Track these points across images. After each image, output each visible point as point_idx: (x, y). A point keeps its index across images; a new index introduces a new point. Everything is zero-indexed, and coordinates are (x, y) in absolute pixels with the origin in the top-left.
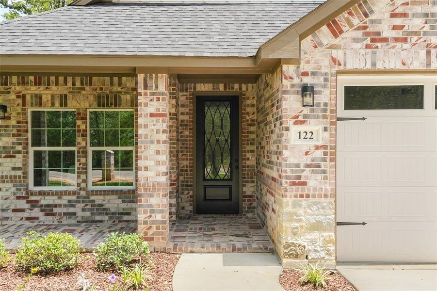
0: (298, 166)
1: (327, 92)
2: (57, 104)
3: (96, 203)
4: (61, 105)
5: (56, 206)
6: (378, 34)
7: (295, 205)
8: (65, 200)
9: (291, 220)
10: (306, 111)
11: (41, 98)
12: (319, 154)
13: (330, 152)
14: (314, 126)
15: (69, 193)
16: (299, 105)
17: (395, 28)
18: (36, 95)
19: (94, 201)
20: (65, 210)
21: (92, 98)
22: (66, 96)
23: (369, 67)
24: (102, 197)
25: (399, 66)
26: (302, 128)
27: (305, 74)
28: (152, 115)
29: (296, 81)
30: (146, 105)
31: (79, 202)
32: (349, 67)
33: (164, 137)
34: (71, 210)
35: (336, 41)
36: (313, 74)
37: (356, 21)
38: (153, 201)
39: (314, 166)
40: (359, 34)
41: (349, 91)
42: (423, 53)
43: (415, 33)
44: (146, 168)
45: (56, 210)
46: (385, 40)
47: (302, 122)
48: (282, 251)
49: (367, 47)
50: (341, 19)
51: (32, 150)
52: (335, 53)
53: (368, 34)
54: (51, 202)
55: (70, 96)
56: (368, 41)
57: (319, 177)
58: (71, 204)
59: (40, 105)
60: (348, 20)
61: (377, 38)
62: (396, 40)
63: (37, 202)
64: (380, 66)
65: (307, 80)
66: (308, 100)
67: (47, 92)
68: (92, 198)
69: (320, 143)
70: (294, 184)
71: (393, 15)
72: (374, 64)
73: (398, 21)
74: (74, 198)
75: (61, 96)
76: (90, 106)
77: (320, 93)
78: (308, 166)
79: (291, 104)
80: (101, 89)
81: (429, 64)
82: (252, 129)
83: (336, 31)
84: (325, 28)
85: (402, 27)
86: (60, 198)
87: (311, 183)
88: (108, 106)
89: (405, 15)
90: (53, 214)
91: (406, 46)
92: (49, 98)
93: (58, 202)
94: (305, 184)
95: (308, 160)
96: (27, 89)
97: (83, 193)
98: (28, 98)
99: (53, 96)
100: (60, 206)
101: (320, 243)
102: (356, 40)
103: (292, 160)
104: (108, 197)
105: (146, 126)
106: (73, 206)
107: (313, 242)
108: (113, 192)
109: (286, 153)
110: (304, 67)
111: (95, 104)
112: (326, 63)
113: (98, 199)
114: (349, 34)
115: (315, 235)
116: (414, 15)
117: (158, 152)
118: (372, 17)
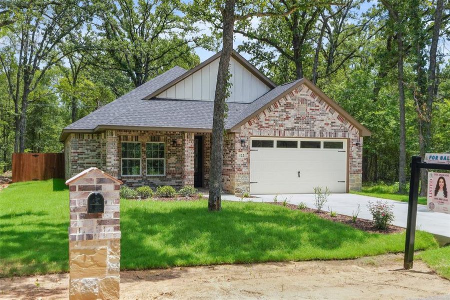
0: (239, 165)
1: (248, 142)
2: (134, 140)
3: (150, 181)
4: (136, 141)
5: (133, 183)
6: (262, 125)
7: (239, 176)
8: (137, 180)
9: (237, 181)
10: (242, 148)
11: (127, 137)
12: (245, 161)
13: (248, 160)
14: (244, 153)
15: (139, 178)
16: (240, 146)
17: (266, 124)
18: (125, 136)
19: (149, 181)
20: (137, 185)
21: (148, 137)
22: (138, 136)
23: (259, 135)
24: (152, 179)
25: (267, 135)
26: (241, 153)
27: (242, 137)
28: (189, 147)
29: (239, 139)
30: (188, 144)
31: (142, 181)
32: (254, 135)
33: (193, 155)
34: (140, 184)
35: (250, 127)
36: (244, 137)
37: (256, 121)
38: (190, 177)
39: (244, 165)
40: (257, 125)
41: (253, 141)
42: (273, 132)
43: (271, 126)
44: (187, 166)
45: (133, 185)
46: (264, 127)
47: (241, 151)
48: (234, 191)
49: (259, 129)
50: (252, 121)
51: (122, 159)
52: (250, 131)
53: (259, 125)
54: (131, 181)
55: (139, 136)
56: (259, 127)
57: (246, 168)
58: (140, 182)
59: (127, 140)
60: (253, 121)
61: (261, 126)
62: (266, 127)
63: (126, 181)
64: (262, 135)
65: (242, 138)
66: (243, 144)
67: (130, 135)
68: (149, 179)
69: (246, 158)
70: (238, 170)
71: (265, 120)
72: (260, 134)
73: (267, 122)
74: (141, 179)
75: (136, 136)
76: (148, 141)
77: (246, 142)
78: (242, 165)
79: (238, 146)
80: (152, 134)
81: (275, 135)
82: (208, 151)
83: (250, 124)
84: (247, 123)
85: (268, 124)
86: (135, 180)
87: (243, 170)
88: (155, 141)
89: (269, 120)
90: (132, 186)
91: (269, 129)
92: (131, 137)
93: (134, 181)
94: (241, 170)
95: (242, 163)
96: (121, 133)
97: (144, 177)
98: (122, 137)
99: (132, 137)
100: (135, 183)
101: (245, 188)
102: (255, 127)
103: (238, 163)
104: (155, 179)
105: (187, 151)
106: (141, 183)
107: (243, 188)
108: (157, 177)
109: (236, 161)
110: (242, 135)
111: (150, 140)
112: (247, 133)
113: (151, 180)
114: (254, 125)
115: (244, 186)
116: (271, 120)
117: (191, 160)
118: (260, 120)
